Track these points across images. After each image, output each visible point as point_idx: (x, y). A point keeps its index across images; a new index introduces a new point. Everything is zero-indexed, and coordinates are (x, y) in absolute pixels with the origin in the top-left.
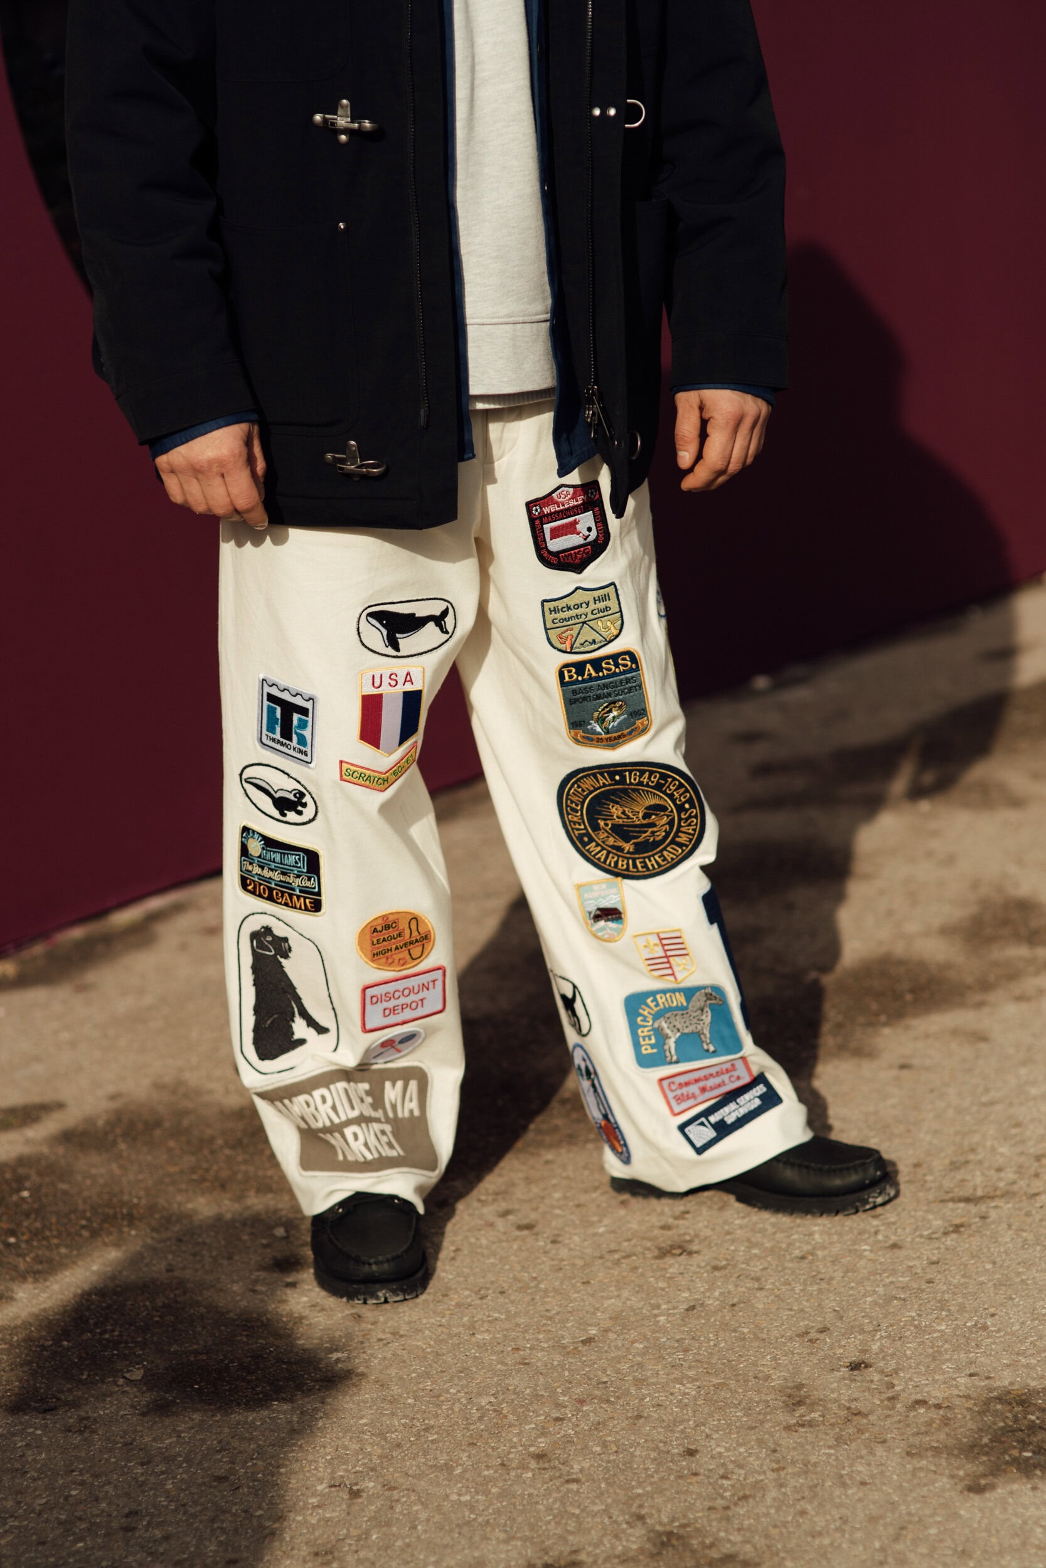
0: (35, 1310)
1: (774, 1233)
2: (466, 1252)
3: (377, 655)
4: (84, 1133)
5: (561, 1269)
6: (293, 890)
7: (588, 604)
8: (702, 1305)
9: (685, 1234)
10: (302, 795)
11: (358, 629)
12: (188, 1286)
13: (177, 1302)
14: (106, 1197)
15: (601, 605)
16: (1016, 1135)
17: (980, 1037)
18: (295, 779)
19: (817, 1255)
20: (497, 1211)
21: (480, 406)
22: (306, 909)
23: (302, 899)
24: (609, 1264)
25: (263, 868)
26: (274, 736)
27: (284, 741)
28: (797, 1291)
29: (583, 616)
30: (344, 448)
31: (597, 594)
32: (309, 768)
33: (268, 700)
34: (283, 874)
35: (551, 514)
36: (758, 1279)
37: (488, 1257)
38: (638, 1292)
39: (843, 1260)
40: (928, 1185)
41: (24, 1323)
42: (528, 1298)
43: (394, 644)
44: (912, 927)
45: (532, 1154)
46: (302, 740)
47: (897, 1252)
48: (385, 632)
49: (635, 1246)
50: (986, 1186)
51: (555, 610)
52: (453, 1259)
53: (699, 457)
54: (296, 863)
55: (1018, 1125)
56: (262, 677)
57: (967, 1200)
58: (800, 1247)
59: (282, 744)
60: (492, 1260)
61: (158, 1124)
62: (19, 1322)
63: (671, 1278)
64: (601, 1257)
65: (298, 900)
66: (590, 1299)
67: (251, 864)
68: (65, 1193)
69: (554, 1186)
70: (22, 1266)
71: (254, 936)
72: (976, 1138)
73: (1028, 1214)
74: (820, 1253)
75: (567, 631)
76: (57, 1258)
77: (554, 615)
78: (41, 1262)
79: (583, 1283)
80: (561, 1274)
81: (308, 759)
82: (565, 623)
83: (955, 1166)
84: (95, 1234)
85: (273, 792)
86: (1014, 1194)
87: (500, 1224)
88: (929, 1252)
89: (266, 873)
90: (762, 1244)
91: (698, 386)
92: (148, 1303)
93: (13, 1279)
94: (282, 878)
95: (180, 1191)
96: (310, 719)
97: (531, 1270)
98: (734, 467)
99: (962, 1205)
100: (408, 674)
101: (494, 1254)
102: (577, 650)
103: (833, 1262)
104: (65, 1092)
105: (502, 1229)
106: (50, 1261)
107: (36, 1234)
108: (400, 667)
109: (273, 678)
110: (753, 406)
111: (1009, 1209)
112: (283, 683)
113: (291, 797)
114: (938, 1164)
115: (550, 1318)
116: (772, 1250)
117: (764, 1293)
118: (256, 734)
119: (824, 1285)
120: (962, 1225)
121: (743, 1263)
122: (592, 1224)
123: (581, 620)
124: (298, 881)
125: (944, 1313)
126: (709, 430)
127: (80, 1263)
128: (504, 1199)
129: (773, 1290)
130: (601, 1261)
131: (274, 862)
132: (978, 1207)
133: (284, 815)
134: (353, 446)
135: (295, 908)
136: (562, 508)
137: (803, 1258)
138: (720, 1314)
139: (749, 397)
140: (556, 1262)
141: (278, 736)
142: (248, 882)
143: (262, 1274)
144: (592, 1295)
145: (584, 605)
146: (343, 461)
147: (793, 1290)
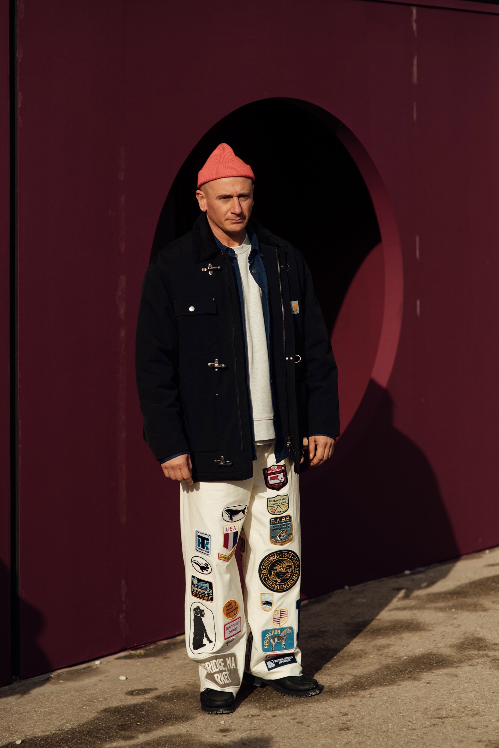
0: (145, 741)
1: (377, 725)
2: (280, 729)
3: (227, 522)
4: (163, 697)
5: (309, 733)
6: (205, 594)
7: (280, 500)
8: (350, 743)
9: (349, 725)
10: (207, 565)
11: (222, 515)
12: (192, 735)
13: (188, 739)
14: (169, 713)
15: (284, 501)
16: (459, 701)
17: (456, 676)
18: (206, 560)
19: (389, 731)
20: (291, 719)
21: (258, 444)
22: (209, 601)
23: (208, 597)
24: (324, 732)
25: (197, 588)
26: (200, 548)
27: (203, 549)
28: (381, 740)
29: (279, 504)
30: (220, 458)
31: (283, 497)
32: (209, 557)
33: (198, 537)
34: (203, 589)
35: (270, 473)
36: (369, 737)
37: (287, 730)
38: (331, 739)
39: (397, 733)
40: (428, 714)
41: (141, 744)
42: (297, 740)
43: (231, 518)
44: (440, 645)
45: (305, 704)
46: (207, 548)
47: (414, 731)
48: (229, 515)
49: (333, 728)
50: (446, 715)
51: (271, 501)
52: (276, 730)
53: (315, 455)
54: (206, 586)
55: (460, 699)
56: (196, 530)
57: (439, 718)
58: (384, 729)
59: (202, 550)
60: (288, 731)
61: (187, 695)
62: (140, 743)
63: (342, 736)
64: (322, 730)
65: (207, 597)
66: (316, 741)
67: (194, 587)
68: (156, 712)
69: (311, 712)
70: (141, 730)
71: (195, 610)
72: (446, 702)
73: (458, 722)
74: (390, 731)
75: (273, 508)
76: (152, 728)
77: (270, 503)
78: (147, 729)
79: (315, 737)
80: (308, 735)
81: (209, 554)
82: (273, 505)
83: (438, 709)
84: (164, 722)
85: (200, 565)
86: (454, 717)
87: (292, 722)
88: (424, 731)
89: (198, 590)
90: (372, 728)
91: (314, 435)
92: (179, 740)
93: (138, 733)
94: (202, 591)
95: (193, 712)
96: (209, 542)
97: (299, 733)
98: (325, 458)
99: (437, 719)
100: (235, 527)
101: (289, 729)
102: (276, 514)
103: (393, 733)
104: (158, 686)
105: (292, 723)
106: (150, 729)
107: (146, 722)
108: (232, 525)
109: (199, 530)
110: (330, 441)
111: (452, 721)
112: (202, 532)
113: (205, 566)
114: (432, 709)
115: (303, 745)
116: (375, 730)
117: (370, 740)
118: (195, 547)
119: (389, 739)
120: (436, 724)
121: (365, 733)
122: (321, 722)
123: (278, 505)
124: (207, 591)
125: (424, 746)
126: (318, 447)
127: (159, 729)
128: (294, 715)
129: (373, 739)
130: (321, 731)
131: (200, 586)
132: (442, 720)
133: (203, 571)
134: (222, 457)
135: (206, 600)
136: (273, 471)
137: (384, 732)
138: (355, 745)
139: (329, 438)
140: (308, 732)
141: (201, 547)
142: (193, 592)
143: (216, 733)
144: (317, 740)
145: (279, 500)
146: (220, 462)
147: (379, 740)
